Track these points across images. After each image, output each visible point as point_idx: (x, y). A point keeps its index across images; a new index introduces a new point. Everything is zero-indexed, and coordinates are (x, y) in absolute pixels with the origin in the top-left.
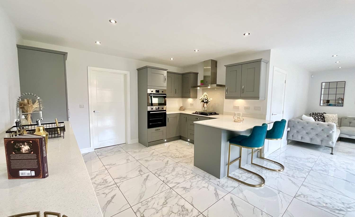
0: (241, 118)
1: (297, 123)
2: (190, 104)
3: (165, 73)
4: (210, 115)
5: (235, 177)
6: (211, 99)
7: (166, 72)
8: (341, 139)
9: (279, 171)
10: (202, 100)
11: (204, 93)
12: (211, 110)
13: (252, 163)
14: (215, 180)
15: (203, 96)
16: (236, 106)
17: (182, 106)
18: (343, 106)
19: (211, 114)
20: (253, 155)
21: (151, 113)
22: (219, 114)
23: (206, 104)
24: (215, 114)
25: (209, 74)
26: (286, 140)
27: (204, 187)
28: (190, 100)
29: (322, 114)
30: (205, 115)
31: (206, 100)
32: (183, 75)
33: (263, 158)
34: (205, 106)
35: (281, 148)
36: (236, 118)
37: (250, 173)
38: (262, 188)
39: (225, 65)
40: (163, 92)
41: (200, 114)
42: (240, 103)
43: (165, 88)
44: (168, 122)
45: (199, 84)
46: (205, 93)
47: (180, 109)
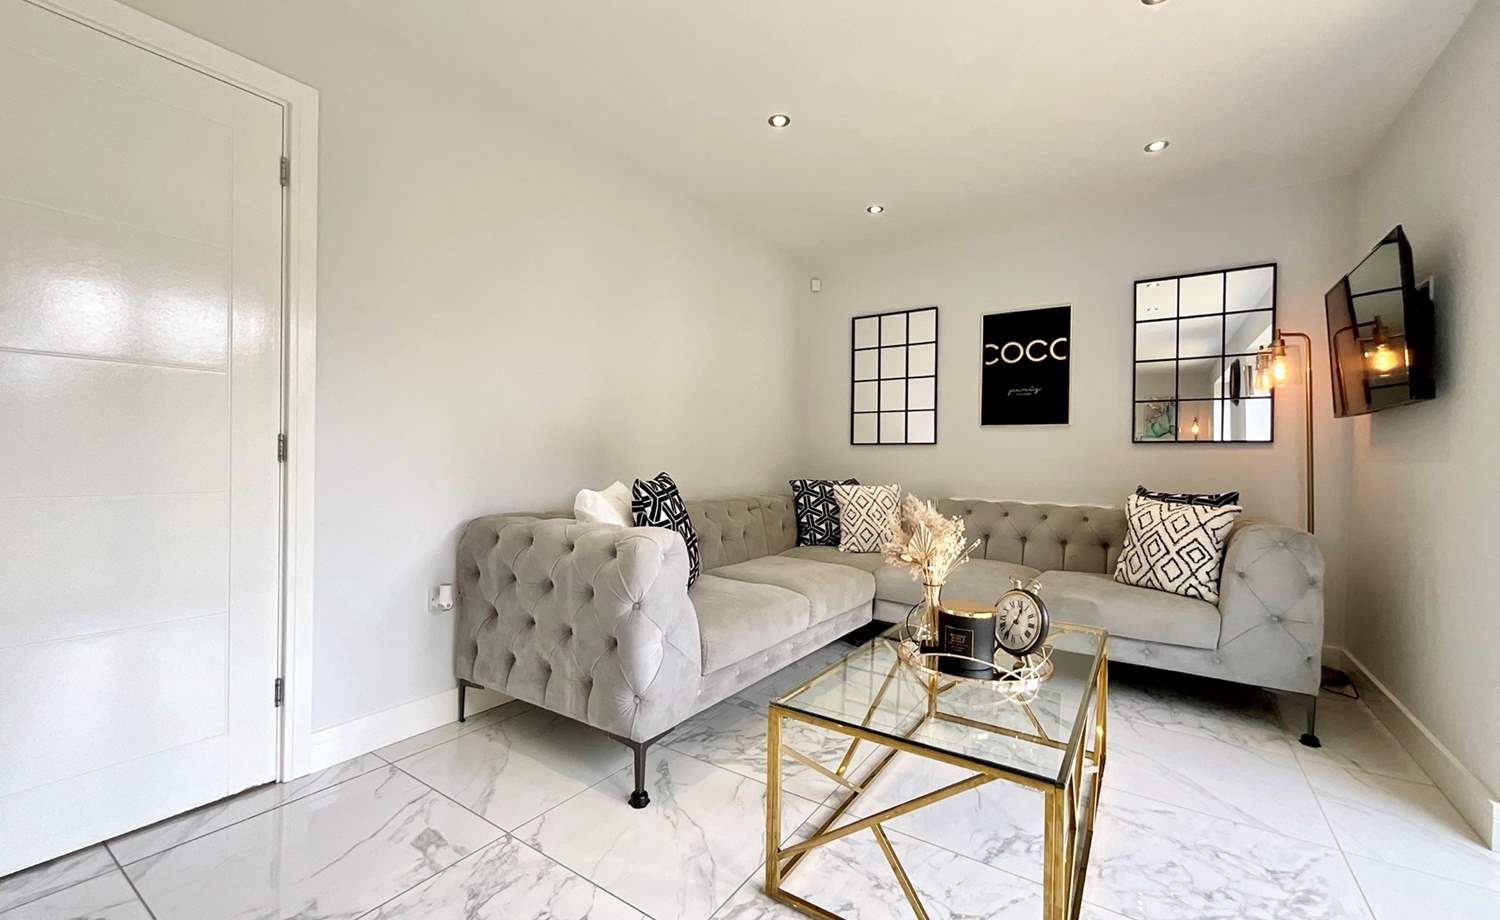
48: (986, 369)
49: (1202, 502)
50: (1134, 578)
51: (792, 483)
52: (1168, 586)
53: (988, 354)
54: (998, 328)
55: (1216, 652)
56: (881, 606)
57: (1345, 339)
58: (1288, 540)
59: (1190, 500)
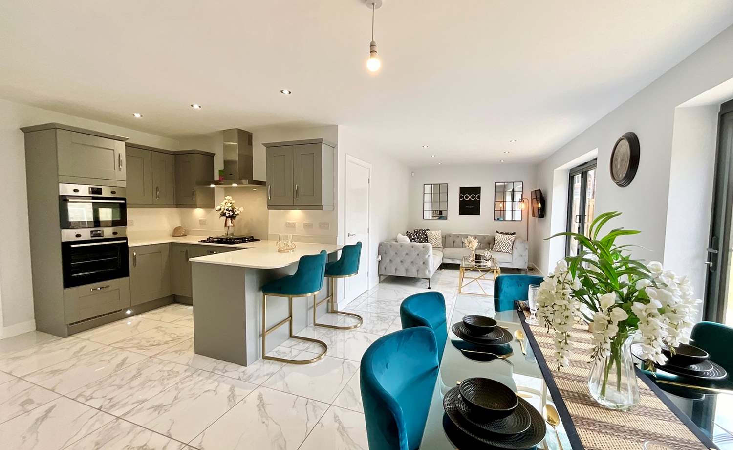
0: (290, 243)
1: (389, 246)
2: (199, 222)
3: (120, 147)
4: (240, 242)
5: (279, 355)
6: (241, 209)
7: (123, 143)
8: (444, 266)
9: (356, 327)
10: (221, 211)
11: (226, 198)
12: (244, 233)
13: (315, 325)
14: (237, 370)
15: (223, 203)
16: (291, 222)
17: (179, 225)
18: (447, 219)
19: (243, 240)
20: (316, 308)
21: (73, 246)
22: (259, 240)
23: (231, 219)
24: (253, 240)
25: (234, 156)
26: (377, 275)
27: (209, 390)
28: (199, 213)
29: (425, 231)
30: (228, 242)
31: (229, 211)
32: (176, 154)
33: (336, 312)
34: (228, 225)
35: (369, 289)
36: (282, 245)
37: (307, 342)
38: (322, 360)
39: (263, 143)
40: (113, 192)
41: (219, 242)
42: (296, 215)
43: (124, 184)
44: (135, 265)
45: (216, 178)
46: (228, 197)
47: (173, 234)
48: (460, 201)
49: (509, 234)
50: (497, 250)
51: (415, 231)
52: (504, 251)
53: (461, 197)
54: (463, 191)
55: (511, 263)
56: (444, 259)
57: (535, 200)
58: (523, 242)
59: (507, 234)
